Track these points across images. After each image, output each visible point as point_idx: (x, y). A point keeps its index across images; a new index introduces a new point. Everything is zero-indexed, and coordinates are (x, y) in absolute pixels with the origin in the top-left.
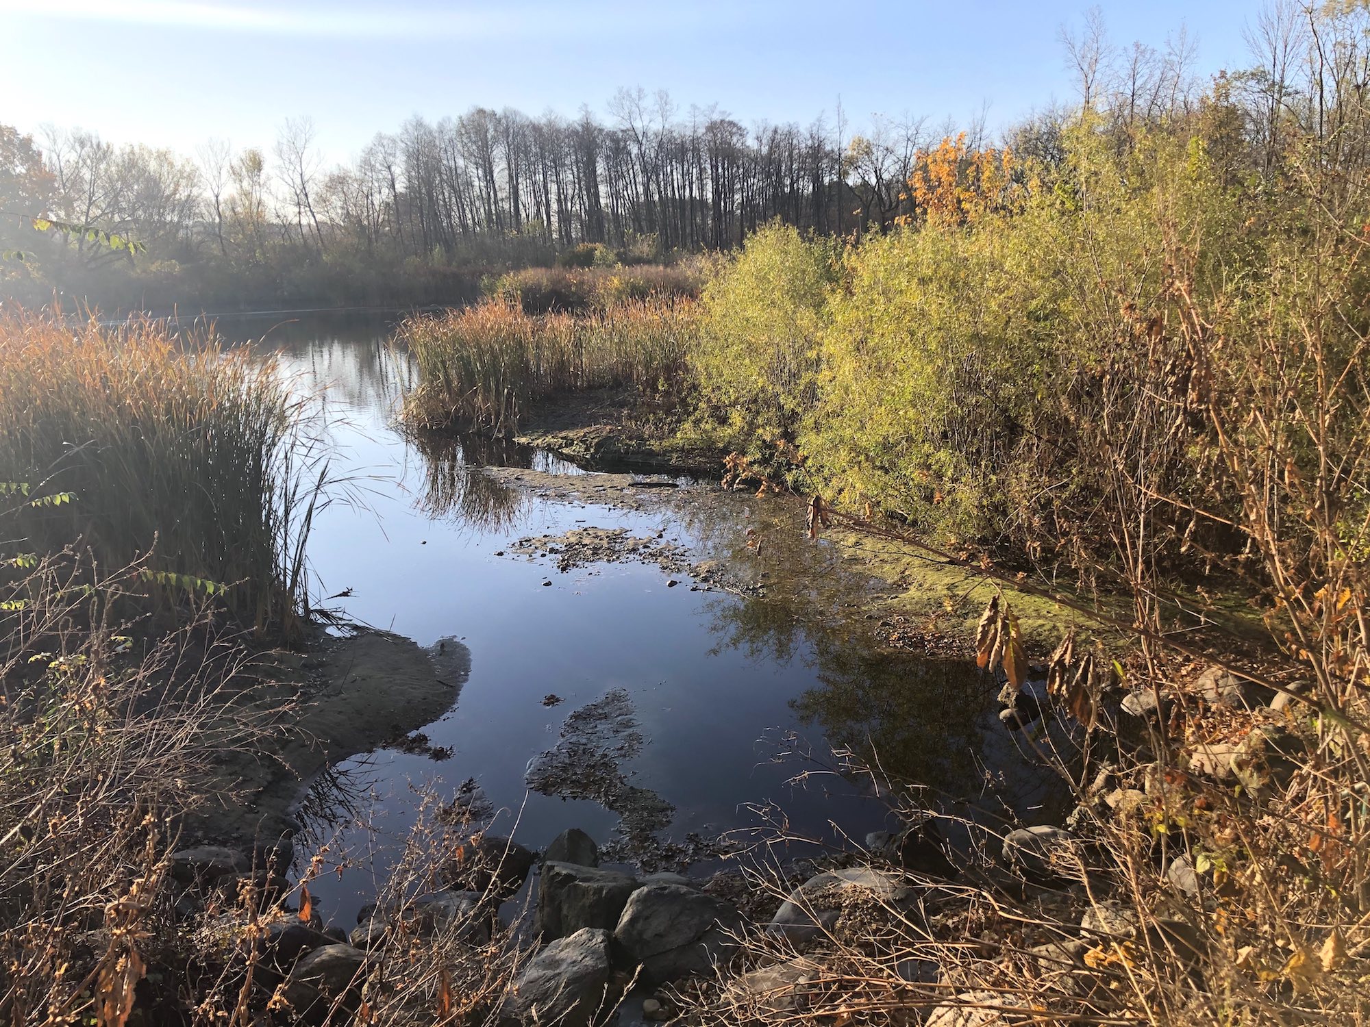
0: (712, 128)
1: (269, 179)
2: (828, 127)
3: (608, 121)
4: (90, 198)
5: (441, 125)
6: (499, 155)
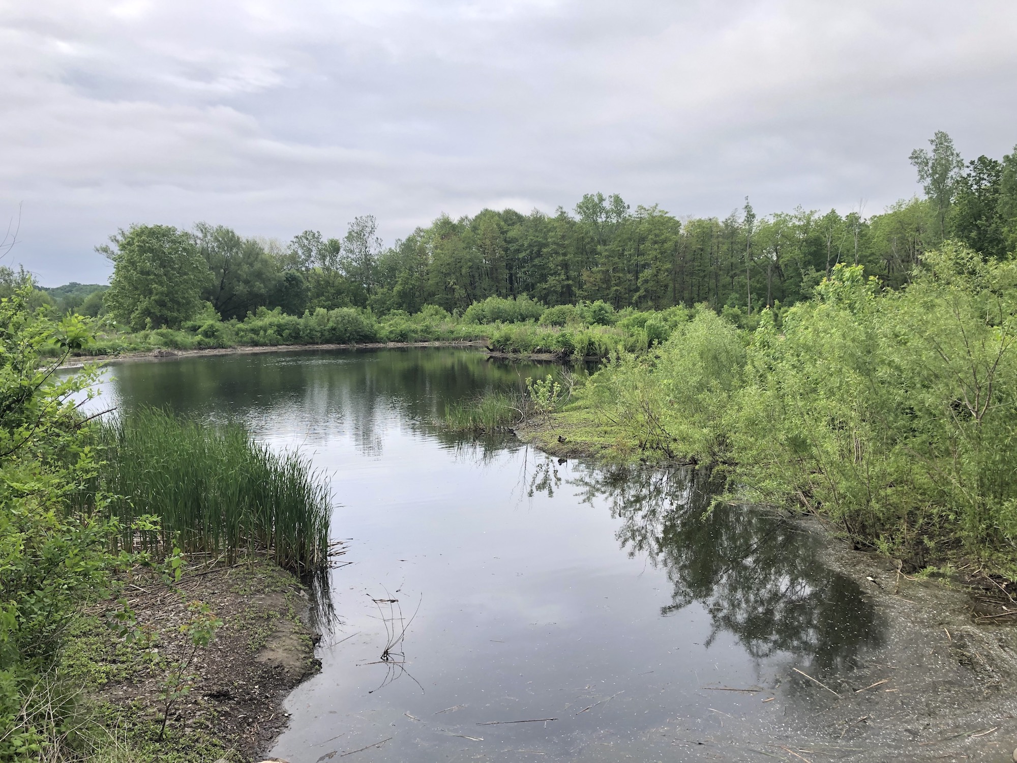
0: (654, 221)
1: (343, 258)
5: (461, 221)
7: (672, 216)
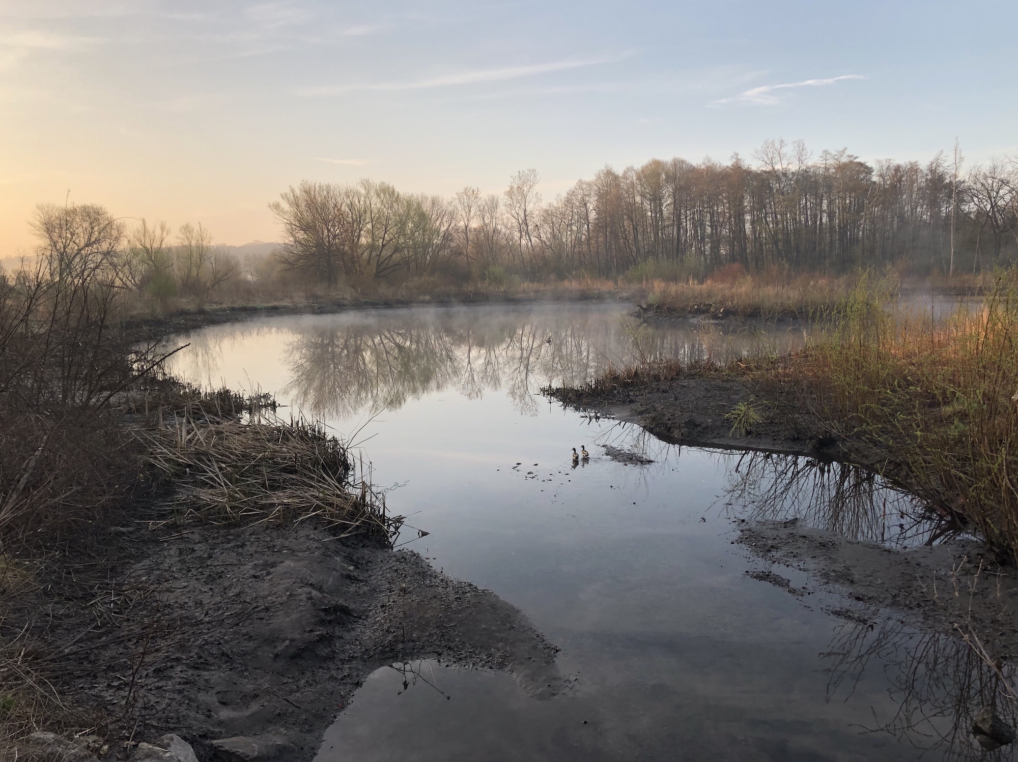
0: (842, 168)
1: (502, 214)
2: (945, 165)
3: (755, 164)
4: (386, 229)
5: (625, 172)
6: (667, 192)
7: (862, 161)
